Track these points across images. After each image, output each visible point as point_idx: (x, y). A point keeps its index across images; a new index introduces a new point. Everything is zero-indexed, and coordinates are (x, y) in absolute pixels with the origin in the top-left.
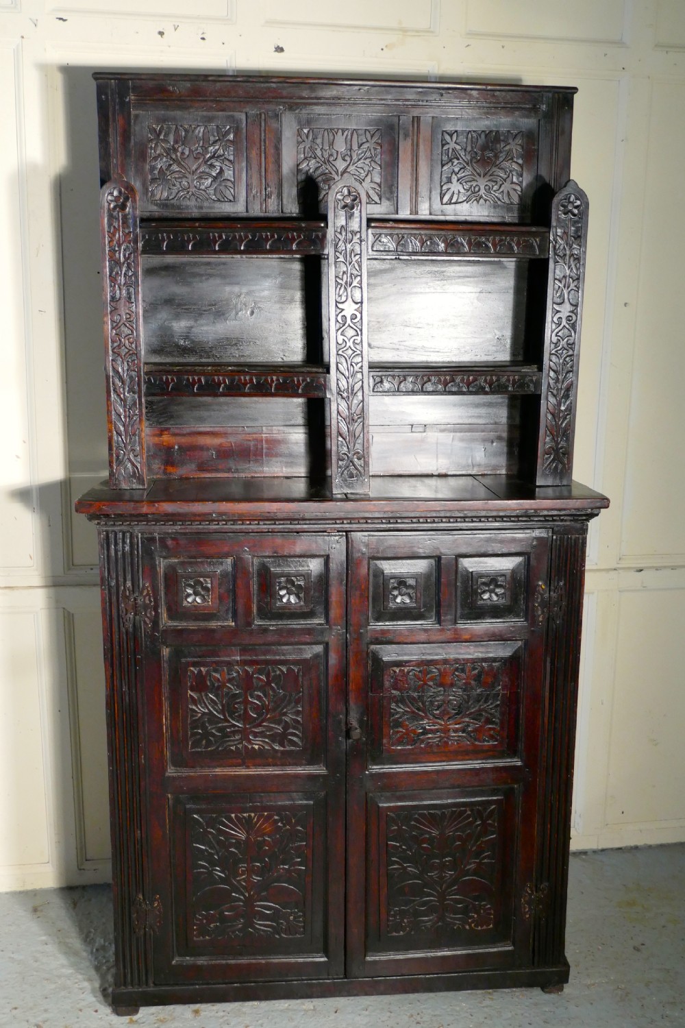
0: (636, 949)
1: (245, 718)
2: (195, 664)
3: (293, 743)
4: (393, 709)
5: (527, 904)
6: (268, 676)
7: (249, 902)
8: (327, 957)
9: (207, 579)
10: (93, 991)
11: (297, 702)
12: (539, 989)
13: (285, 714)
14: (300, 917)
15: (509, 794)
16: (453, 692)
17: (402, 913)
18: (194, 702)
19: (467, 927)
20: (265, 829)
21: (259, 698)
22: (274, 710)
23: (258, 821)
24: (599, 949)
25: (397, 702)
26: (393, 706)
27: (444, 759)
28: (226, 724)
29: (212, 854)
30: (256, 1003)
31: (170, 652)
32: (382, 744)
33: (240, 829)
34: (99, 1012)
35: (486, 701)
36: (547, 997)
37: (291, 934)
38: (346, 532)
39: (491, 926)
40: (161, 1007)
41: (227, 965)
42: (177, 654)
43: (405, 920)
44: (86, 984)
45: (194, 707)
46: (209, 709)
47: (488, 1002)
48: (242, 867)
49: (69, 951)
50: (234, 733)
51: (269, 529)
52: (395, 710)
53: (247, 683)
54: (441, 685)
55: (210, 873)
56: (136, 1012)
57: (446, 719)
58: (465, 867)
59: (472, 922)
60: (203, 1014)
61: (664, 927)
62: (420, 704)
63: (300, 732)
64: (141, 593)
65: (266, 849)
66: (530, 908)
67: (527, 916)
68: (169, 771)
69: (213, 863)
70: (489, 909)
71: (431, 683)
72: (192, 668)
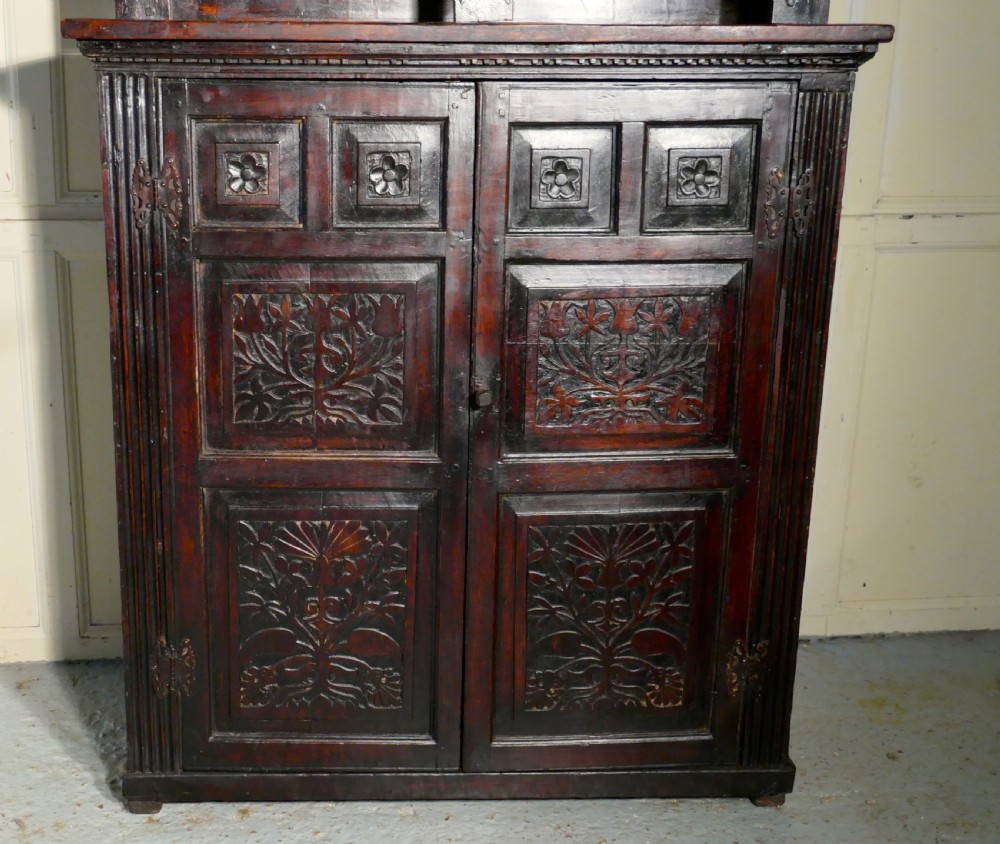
0: (891, 757)
1: (318, 373)
2: (242, 289)
3: (388, 415)
4: (541, 366)
5: (734, 675)
6: (352, 308)
7: (321, 654)
8: (435, 739)
9: (262, 155)
10: (97, 783)
11: (396, 351)
12: (748, 800)
13: (377, 370)
14: (396, 678)
15: (713, 504)
16: (634, 340)
17: (549, 679)
18: (242, 347)
19: (644, 703)
20: (347, 543)
21: (339, 343)
22: (361, 362)
23: (336, 532)
24: (834, 755)
25: (546, 356)
26: (542, 360)
27: (617, 445)
28: (289, 382)
29: (269, 581)
30: (330, 805)
31: (206, 269)
32: (522, 421)
33: (309, 545)
34: (104, 808)
35: (684, 358)
36: (759, 810)
37: (382, 704)
38: (476, 81)
39: (680, 703)
40: (193, 805)
41: (288, 744)
42: (216, 273)
43: (552, 690)
44: (87, 775)
45: (241, 356)
46: (264, 360)
47: (671, 814)
48: (312, 601)
49: (64, 736)
50: (301, 396)
51: (356, 74)
52: (544, 367)
53: (320, 320)
54: (616, 329)
55: (264, 609)
56: (158, 808)
57: (621, 383)
58: (644, 613)
59: (652, 696)
60: (253, 815)
61: (930, 731)
62: (583, 359)
63: (400, 399)
64: (161, 174)
65: (346, 576)
66: (739, 678)
67: (735, 690)
68: (204, 452)
69: (269, 594)
70: (678, 677)
71: (601, 327)
72: (238, 295)
